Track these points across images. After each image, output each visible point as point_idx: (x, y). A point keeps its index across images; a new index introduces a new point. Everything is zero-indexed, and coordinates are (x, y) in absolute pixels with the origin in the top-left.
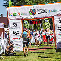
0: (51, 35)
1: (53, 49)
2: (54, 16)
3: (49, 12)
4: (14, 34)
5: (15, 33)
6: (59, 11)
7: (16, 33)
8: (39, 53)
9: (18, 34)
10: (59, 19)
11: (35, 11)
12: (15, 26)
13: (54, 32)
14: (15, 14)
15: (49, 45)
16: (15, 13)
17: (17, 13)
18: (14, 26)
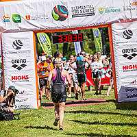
0: (106, 68)
1: (110, 103)
2: (113, 22)
3: (101, 12)
4: (15, 66)
5: (17, 64)
6: (124, 9)
7: (19, 65)
8: (75, 112)
9: (24, 66)
10: (125, 30)
11: (66, 11)
12: (18, 48)
13: (112, 61)
14: (17, 19)
15: (100, 93)
16: (17, 16)
17: (21, 15)
18: (16, 47)
